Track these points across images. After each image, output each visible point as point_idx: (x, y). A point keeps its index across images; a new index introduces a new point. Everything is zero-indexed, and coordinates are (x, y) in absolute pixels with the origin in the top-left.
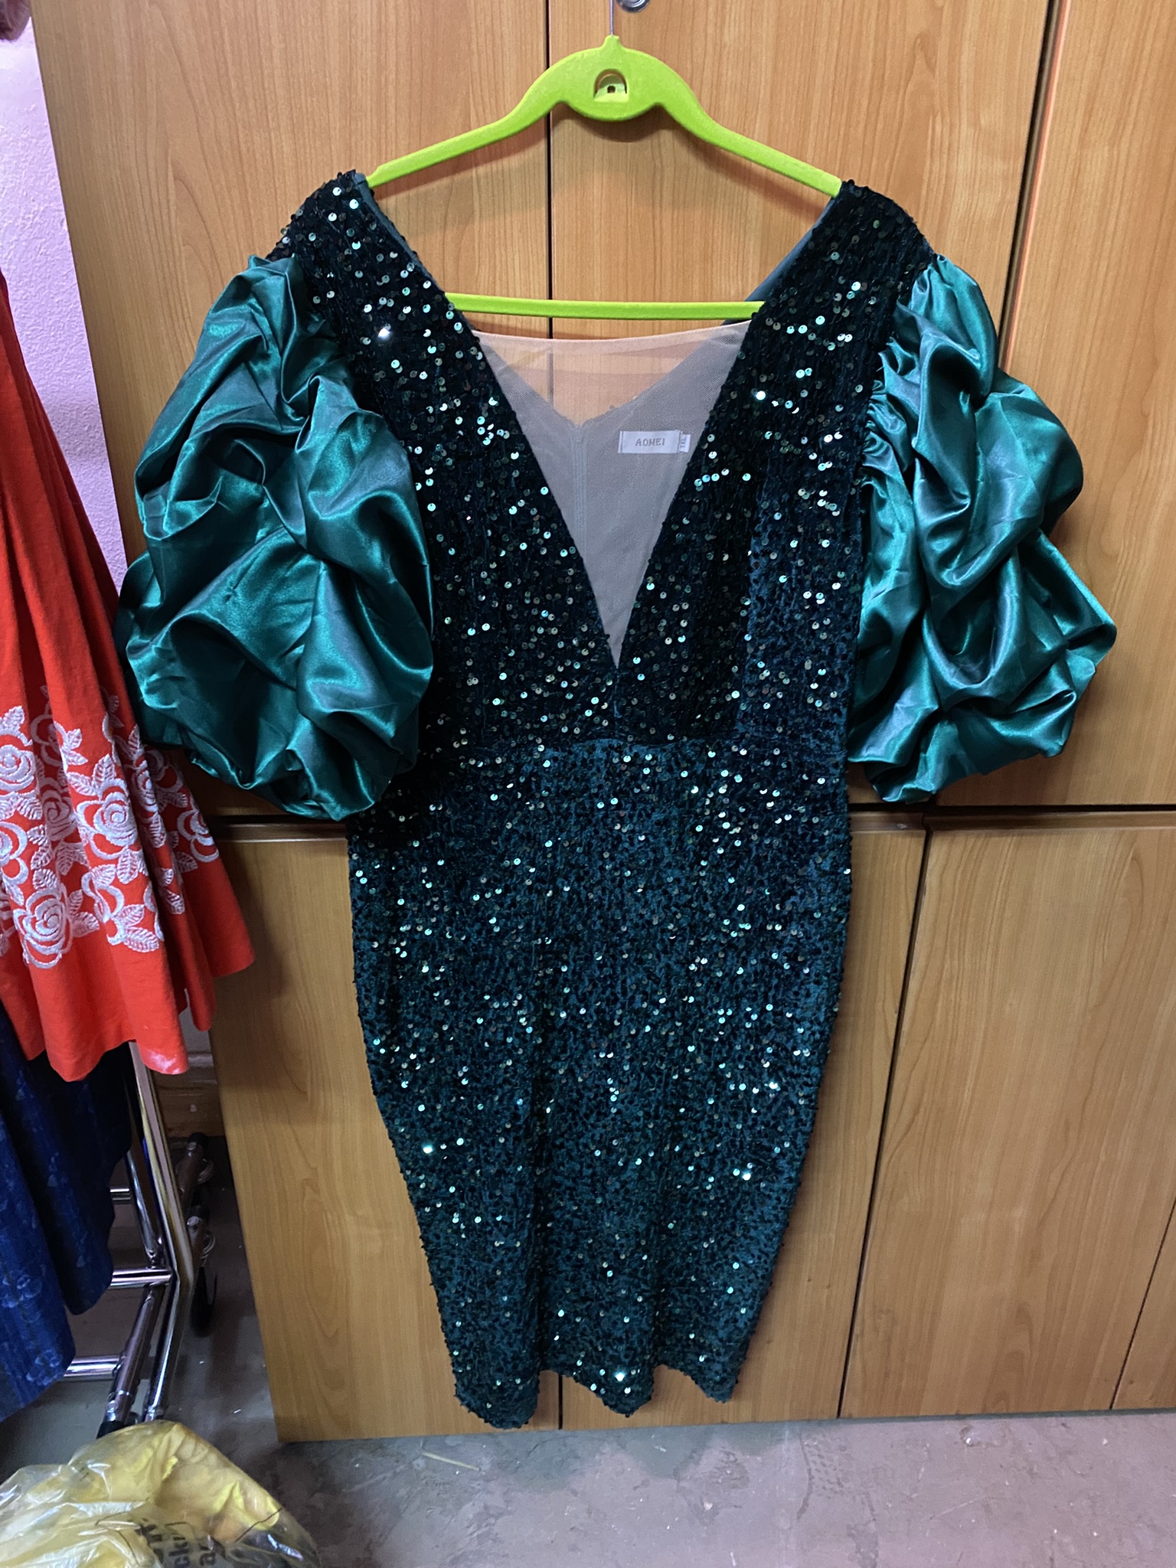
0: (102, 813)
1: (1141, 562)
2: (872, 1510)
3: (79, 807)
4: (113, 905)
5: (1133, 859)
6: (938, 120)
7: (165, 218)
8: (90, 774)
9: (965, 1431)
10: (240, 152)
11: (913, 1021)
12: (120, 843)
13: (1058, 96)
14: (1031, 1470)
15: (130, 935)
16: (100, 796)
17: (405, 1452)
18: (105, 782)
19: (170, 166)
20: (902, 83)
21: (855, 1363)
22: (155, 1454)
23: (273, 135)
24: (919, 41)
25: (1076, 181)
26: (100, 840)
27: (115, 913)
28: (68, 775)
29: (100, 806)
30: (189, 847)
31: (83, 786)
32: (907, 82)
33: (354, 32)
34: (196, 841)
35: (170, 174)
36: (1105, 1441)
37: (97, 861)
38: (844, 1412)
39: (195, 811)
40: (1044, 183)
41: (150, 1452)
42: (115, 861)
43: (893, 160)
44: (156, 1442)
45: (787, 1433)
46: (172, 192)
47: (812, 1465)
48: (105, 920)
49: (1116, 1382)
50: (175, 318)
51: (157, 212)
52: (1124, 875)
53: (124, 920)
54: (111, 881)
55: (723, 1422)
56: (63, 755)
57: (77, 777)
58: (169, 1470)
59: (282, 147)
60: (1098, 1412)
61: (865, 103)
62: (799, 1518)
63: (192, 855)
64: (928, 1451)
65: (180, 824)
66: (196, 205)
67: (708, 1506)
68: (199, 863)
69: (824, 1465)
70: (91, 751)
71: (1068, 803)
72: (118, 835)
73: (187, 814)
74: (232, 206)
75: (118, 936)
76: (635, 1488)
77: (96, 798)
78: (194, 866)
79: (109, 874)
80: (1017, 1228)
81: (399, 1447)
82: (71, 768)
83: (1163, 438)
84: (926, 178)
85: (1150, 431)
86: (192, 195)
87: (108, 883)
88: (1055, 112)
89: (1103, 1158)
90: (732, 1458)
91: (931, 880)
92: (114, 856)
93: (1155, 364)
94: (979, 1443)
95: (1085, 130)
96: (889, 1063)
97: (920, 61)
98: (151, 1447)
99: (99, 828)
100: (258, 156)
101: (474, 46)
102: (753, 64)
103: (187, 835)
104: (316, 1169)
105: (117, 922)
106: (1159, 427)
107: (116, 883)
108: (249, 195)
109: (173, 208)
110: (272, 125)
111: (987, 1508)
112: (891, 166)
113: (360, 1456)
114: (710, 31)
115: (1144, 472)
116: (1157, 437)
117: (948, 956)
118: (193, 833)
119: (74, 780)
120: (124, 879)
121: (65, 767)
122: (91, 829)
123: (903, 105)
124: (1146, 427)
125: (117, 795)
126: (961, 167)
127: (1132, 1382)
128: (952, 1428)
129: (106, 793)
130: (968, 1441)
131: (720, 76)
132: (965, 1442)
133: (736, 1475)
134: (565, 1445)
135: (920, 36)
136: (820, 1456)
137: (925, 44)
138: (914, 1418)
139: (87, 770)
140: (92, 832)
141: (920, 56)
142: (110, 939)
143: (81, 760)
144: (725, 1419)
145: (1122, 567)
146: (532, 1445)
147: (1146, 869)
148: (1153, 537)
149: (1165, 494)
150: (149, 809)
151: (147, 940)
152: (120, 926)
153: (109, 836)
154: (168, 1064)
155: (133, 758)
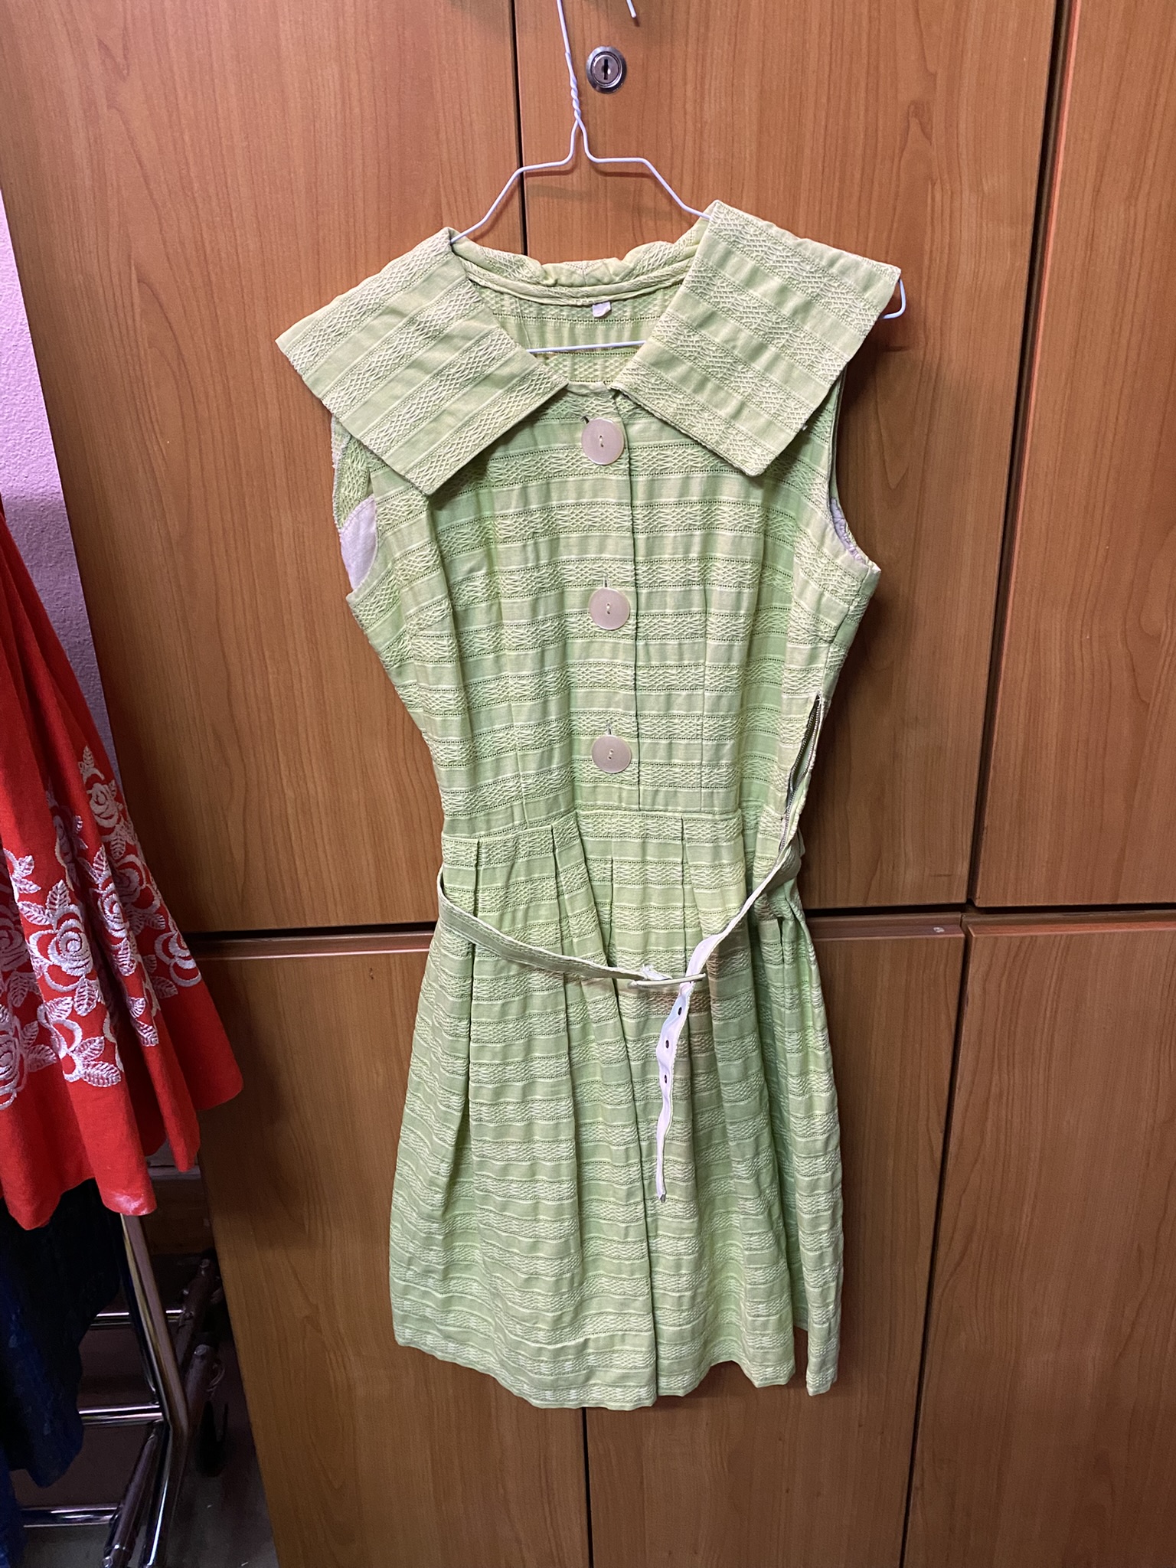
0: (57, 943)
3: (31, 938)
4: (70, 1040)
6: (938, 186)
7: (130, 322)
8: (43, 903)
10: (205, 252)
11: (961, 1142)
12: (77, 973)
13: (1066, 156)
15: (90, 1070)
16: (55, 926)
18: (59, 910)
19: (133, 268)
20: (897, 151)
23: (238, 233)
24: (912, 107)
25: (1091, 242)
26: (55, 970)
27: (72, 1048)
28: (20, 905)
29: (55, 935)
30: (169, 970)
31: (36, 915)
32: (902, 150)
33: (317, 126)
34: (176, 965)
35: (134, 276)
37: (55, 994)
39: (175, 933)
40: (1055, 250)
42: (72, 993)
43: (891, 230)
46: (136, 294)
48: (62, 1055)
50: (142, 422)
51: (121, 315)
53: (84, 1054)
54: (67, 1014)
56: (13, 883)
57: (28, 906)
59: (247, 245)
61: (858, 176)
63: (171, 980)
65: (158, 947)
66: (161, 306)
68: (179, 987)
70: (44, 876)
71: (1119, 902)
72: (75, 964)
73: (165, 936)
74: (199, 306)
75: (76, 1071)
77: (50, 927)
78: (174, 991)
79: (65, 1008)
80: (1091, 1367)
82: (23, 897)
84: (927, 248)
86: (156, 296)
87: (64, 1017)
88: (1064, 173)
91: (973, 988)
92: (71, 987)
95: (1097, 191)
96: (936, 1189)
97: (915, 128)
99: (54, 959)
100: (223, 255)
101: (443, 136)
102: (736, 138)
103: (165, 959)
104: (317, 1306)
105: (74, 1056)
107: (73, 1016)
108: (215, 295)
109: (138, 310)
110: (237, 223)
112: (889, 237)
114: (689, 107)
117: (996, 1068)
118: (172, 957)
119: (26, 909)
120: (82, 1011)
121: (17, 896)
122: (46, 960)
123: (898, 175)
125: (72, 922)
126: (965, 235)
129: (60, 922)
131: (701, 153)
135: (913, 102)
137: (919, 110)
139: (40, 898)
140: (46, 963)
141: (914, 122)
142: (67, 1076)
143: (34, 888)
145: (1165, 648)
150: (117, 934)
151: (107, 1074)
152: (78, 1061)
153: (65, 967)
154: (134, 1205)
155: (100, 881)
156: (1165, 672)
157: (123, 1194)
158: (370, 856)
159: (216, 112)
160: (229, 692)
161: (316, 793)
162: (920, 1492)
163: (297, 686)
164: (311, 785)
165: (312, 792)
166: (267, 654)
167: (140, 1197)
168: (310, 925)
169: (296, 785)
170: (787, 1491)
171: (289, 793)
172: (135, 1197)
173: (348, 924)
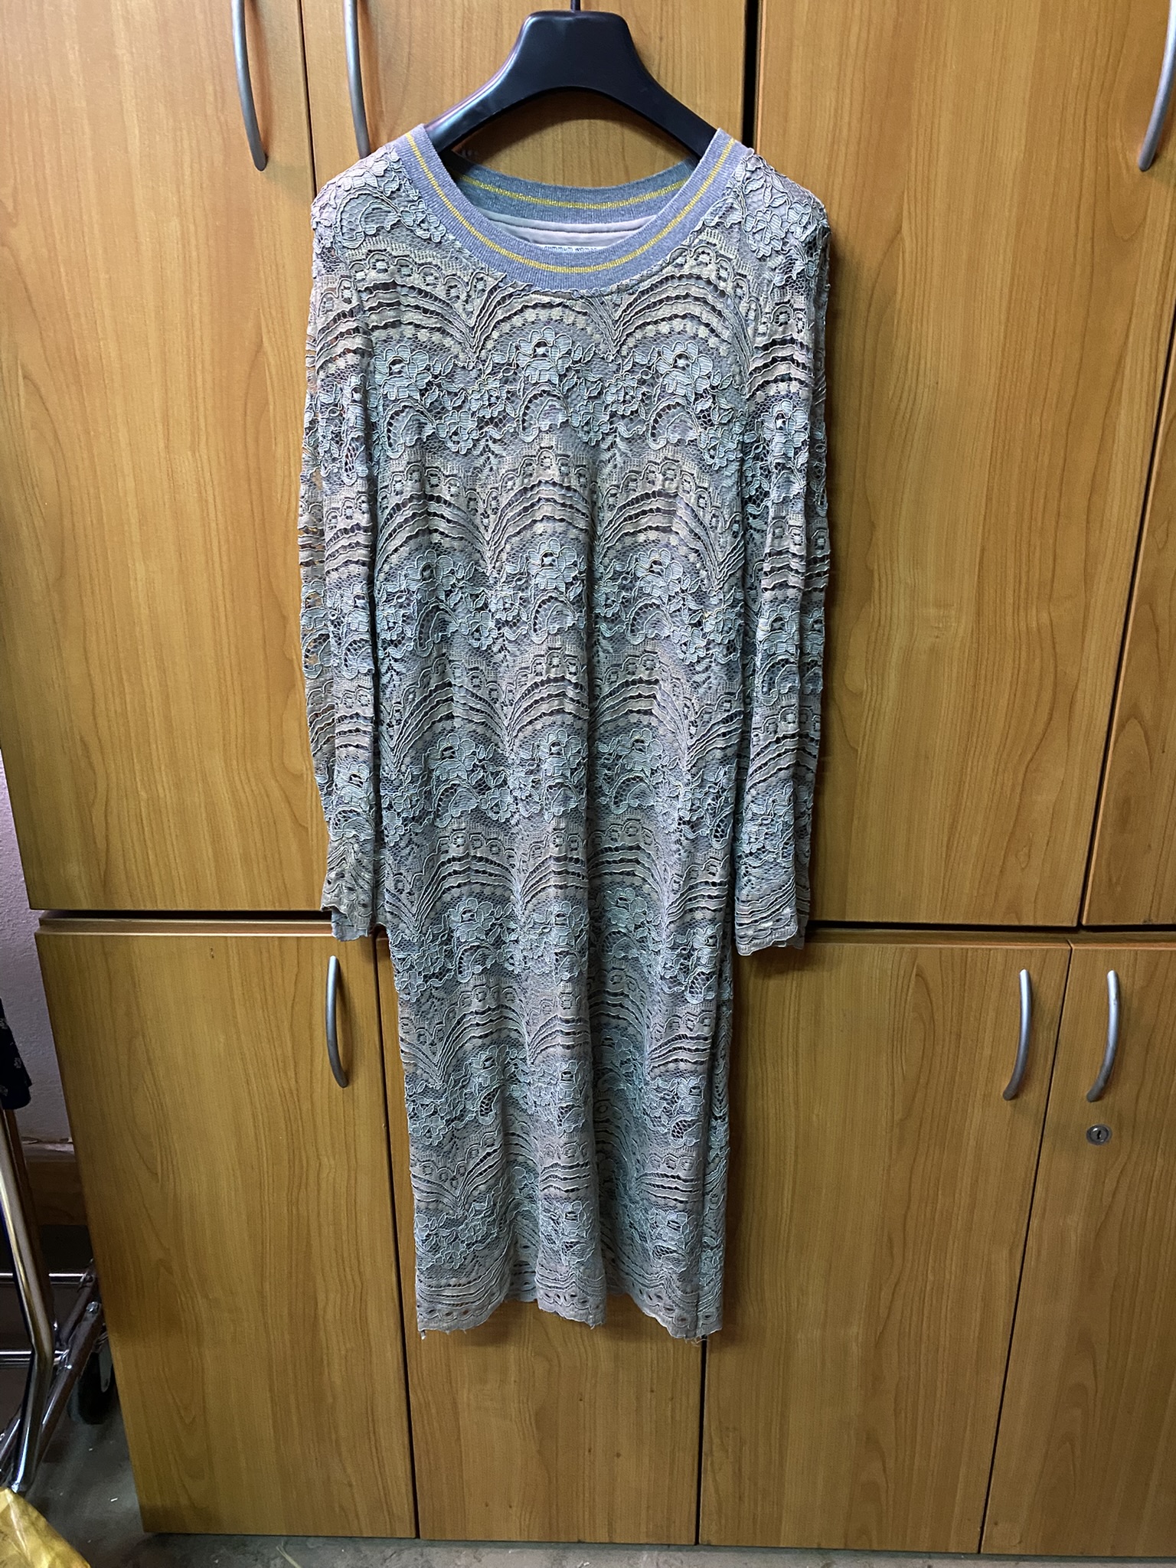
1: (885, 698)
5: (918, 975)
7: (17, 410)
17: (266, 1551)
19: (20, 367)
21: (707, 1483)
23: (102, 344)
33: (164, 265)
35: (20, 375)
38: (703, 1538)
45: (645, 1556)
46: (22, 388)
49: (980, 1525)
51: (10, 403)
52: (911, 991)
55: (579, 1542)
59: (109, 352)
60: (967, 1556)
66: (41, 398)
71: (847, 920)
74: (71, 398)
80: (855, 1349)
81: (261, 1546)
83: (890, 589)
85: (877, 584)
86: (37, 391)
89: (931, 1277)
93: (873, 526)
100: (90, 359)
101: (262, 274)
104: (169, 1249)
106: (884, 580)
108: (84, 390)
109: (23, 400)
110: (101, 335)
113: (221, 1552)
115: (877, 619)
116: (884, 589)
124: (873, 581)
127: (996, 1524)
128: (811, 1562)
134: (422, 1555)
138: (776, 1549)
144: (582, 1538)
145: (867, 703)
146: (390, 1553)
147: (931, 985)
148: (892, 677)
149: (899, 640)
156: (869, 723)
158: (210, 850)
159: (85, 251)
160: (94, 708)
161: (165, 796)
162: (710, 1459)
163: (148, 704)
164: (161, 791)
165: (162, 796)
166: (125, 677)
168: (161, 907)
169: (148, 787)
170: (590, 1451)
171: (143, 794)
173: (193, 909)
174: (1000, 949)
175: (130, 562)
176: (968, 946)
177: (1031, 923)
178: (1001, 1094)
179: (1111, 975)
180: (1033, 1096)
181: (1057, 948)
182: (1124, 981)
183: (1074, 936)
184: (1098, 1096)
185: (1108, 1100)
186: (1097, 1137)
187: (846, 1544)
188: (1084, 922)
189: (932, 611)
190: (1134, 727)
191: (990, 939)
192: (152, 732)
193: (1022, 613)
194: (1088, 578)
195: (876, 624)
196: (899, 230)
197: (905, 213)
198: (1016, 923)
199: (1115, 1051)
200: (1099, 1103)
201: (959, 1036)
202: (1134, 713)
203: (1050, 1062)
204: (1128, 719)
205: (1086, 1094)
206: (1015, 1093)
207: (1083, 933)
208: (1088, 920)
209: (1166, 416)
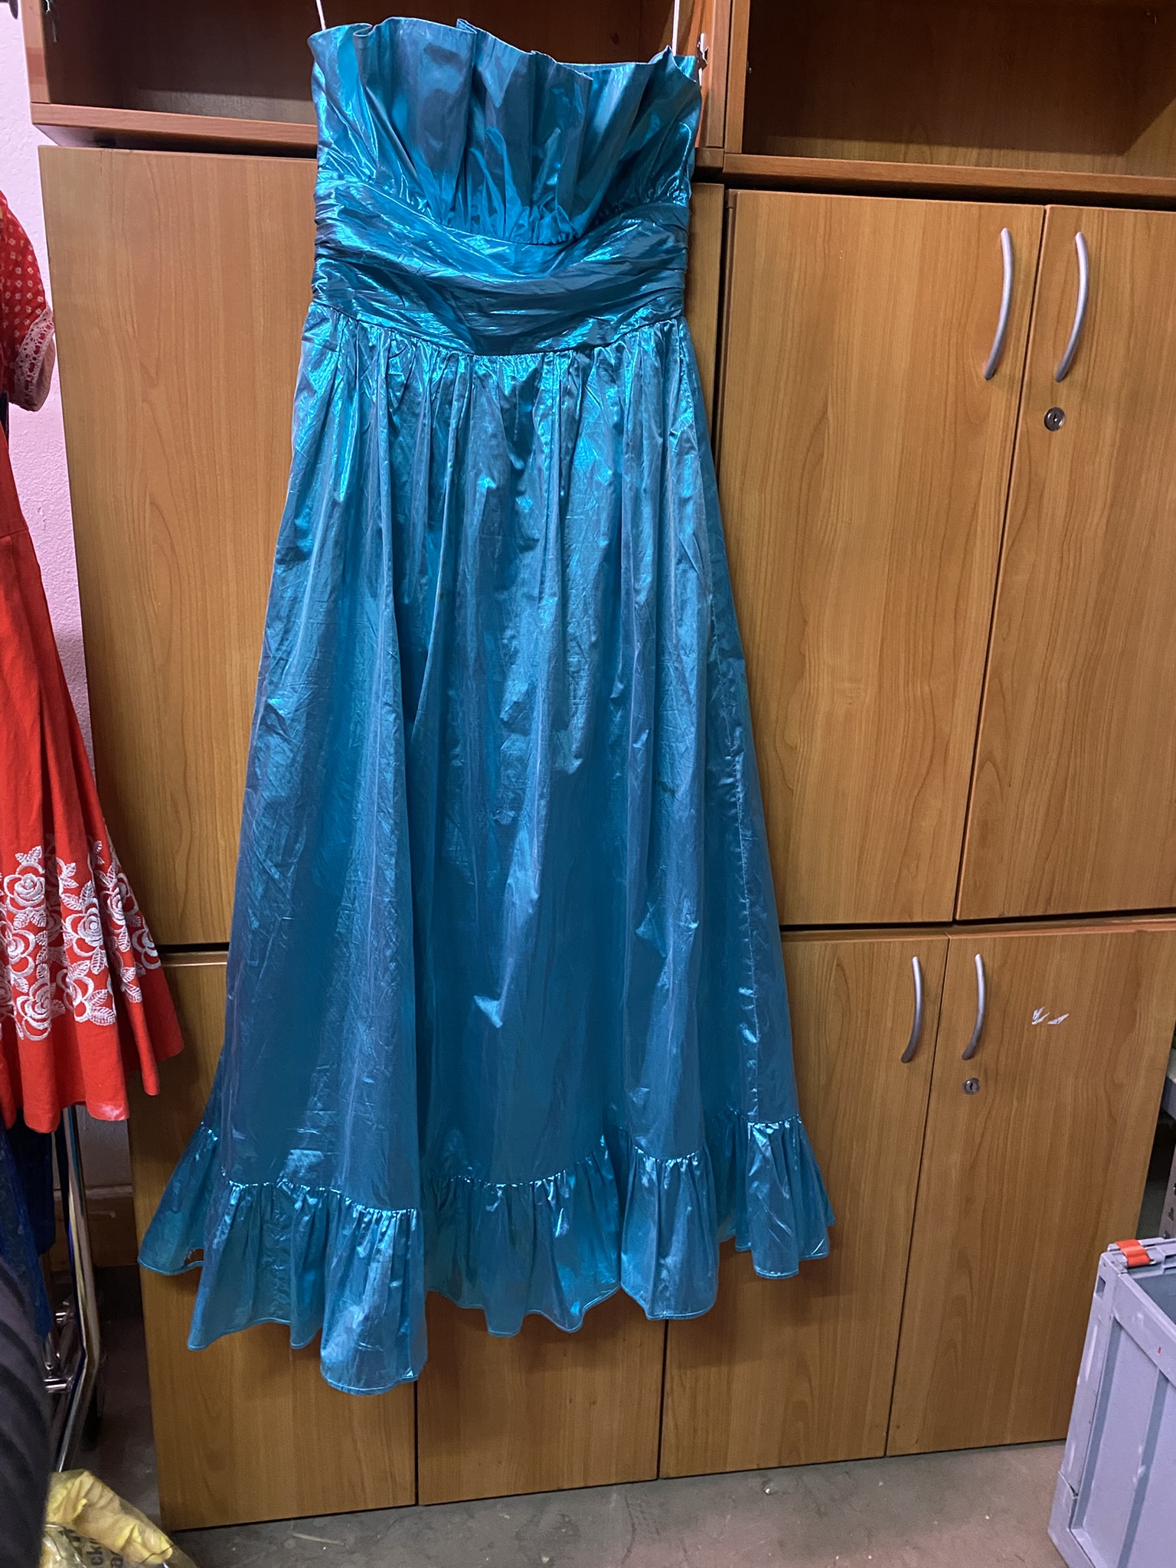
0: (84, 923)
1: (814, 750)
2: (685, 1551)
4: (85, 991)
5: (837, 965)
7: (142, 526)
8: (79, 895)
9: (765, 1484)
10: (196, 489)
12: (94, 944)
14: (819, 1510)
15: (96, 1013)
16: (84, 911)
17: (277, 1536)
18: (88, 901)
19: (147, 495)
21: (668, 1420)
22: (69, 1493)
23: (218, 478)
26: (81, 943)
28: (63, 896)
29: (83, 917)
31: (73, 903)
35: (148, 500)
36: (881, 1484)
37: (76, 958)
38: (663, 1472)
41: (65, 1492)
42: (90, 958)
44: (69, 1485)
45: (615, 1496)
46: (147, 509)
47: (635, 1520)
49: (886, 1429)
50: (143, 589)
51: (137, 522)
52: (832, 978)
53: (93, 1002)
54: (85, 973)
55: (559, 1490)
56: (60, 881)
57: (69, 897)
58: (80, 1508)
59: (224, 486)
60: (875, 1460)
62: (623, 1563)
64: (734, 1501)
66: (163, 518)
67: (545, 1560)
69: (645, 1519)
70: (80, 877)
72: (94, 938)
75: (86, 1015)
76: (481, 1550)
77: (81, 912)
79: (85, 968)
81: (272, 1530)
82: (66, 891)
83: (817, 669)
85: (808, 665)
86: (161, 513)
87: (83, 975)
90: (567, 1519)
92: (90, 954)
93: (805, 622)
94: (776, 1492)
98: (66, 1488)
99: (81, 934)
100: (208, 490)
105: (86, 1003)
106: (813, 662)
107: (90, 974)
108: (200, 515)
109: (148, 521)
110: (219, 473)
111: (781, 1544)
113: (235, 1543)
115: (807, 691)
116: (813, 668)
119: (67, 899)
120: (95, 972)
121: (61, 890)
124: (805, 663)
125: (94, 910)
127: (898, 1427)
128: (754, 1482)
129: (87, 909)
130: (767, 1491)
132: (765, 1492)
133: (571, 1533)
134: (420, 1521)
136: (642, 1512)
138: (723, 1474)
139: (77, 892)
140: (75, 937)
143: (74, 884)
144: (561, 1486)
145: (801, 753)
146: (391, 1521)
147: (847, 972)
148: (819, 733)
149: (823, 706)
150: (120, 923)
151: (106, 1016)
152: (88, 1006)
153: (88, 940)
154: (117, 1112)
155: (111, 886)
156: (801, 770)
157: (107, 1105)
160: (185, 770)
162: (671, 1396)
163: (233, 767)
166: (214, 745)
167: (120, 1106)
170: (570, 1402)
171: (222, 842)
172: (117, 1107)
174: (895, 942)
175: (227, 651)
176: (873, 940)
177: (920, 920)
178: (900, 1058)
179: (978, 957)
180: (923, 1059)
181: (938, 939)
182: (987, 961)
183: (949, 929)
184: (970, 1055)
185: (978, 1058)
186: (969, 1089)
187: (780, 1463)
188: (957, 918)
189: (847, 685)
190: (989, 765)
191: (890, 935)
192: (234, 789)
193: (910, 685)
194: (956, 656)
195: (807, 695)
196: (825, 412)
197: (830, 400)
198: (909, 921)
199: (985, 1016)
200: (972, 1060)
201: (868, 1012)
202: (989, 757)
203: (935, 1029)
204: (985, 763)
205: (962, 1052)
206: (910, 1057)
207: (956, 927)
208: (960, 915)
209: (1007, 544)
